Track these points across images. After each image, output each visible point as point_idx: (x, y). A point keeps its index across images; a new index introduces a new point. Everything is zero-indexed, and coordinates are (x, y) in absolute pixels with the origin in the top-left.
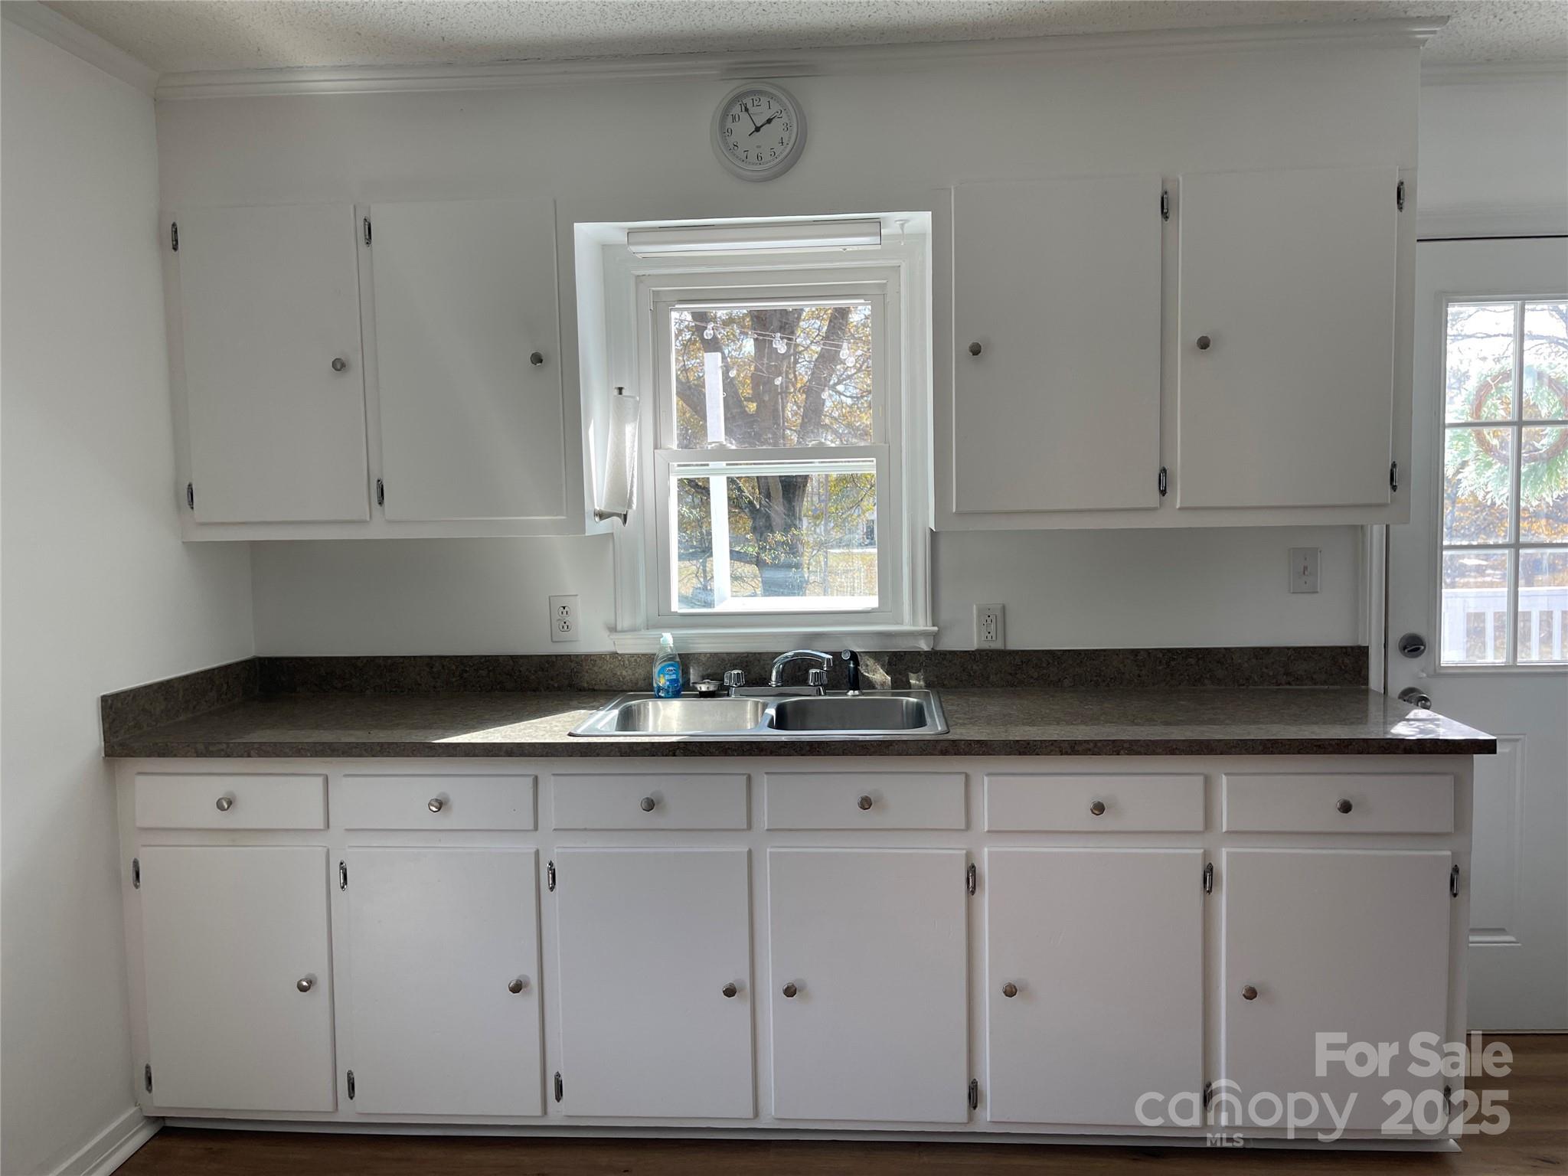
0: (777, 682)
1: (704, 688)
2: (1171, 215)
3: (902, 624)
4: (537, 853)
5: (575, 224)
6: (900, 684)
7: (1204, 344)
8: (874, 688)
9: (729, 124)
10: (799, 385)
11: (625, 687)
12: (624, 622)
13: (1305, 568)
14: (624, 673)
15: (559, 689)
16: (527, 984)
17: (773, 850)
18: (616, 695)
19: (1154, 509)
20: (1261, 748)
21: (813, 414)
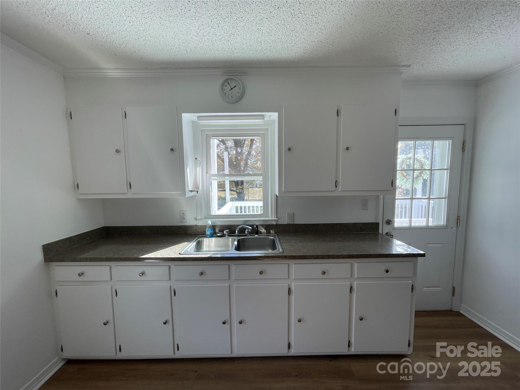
0: (237, 233)
1: (219, 235)
2: (339, 115)
3: (269, 217)
4: (170, 286)
5: (182, 114)
6: (268, 232)
7: (347, 149)
8: (262, 234)
9: (224, 87)
10: (243, 159)
11: (199, 234)
12: (199, 217)
13: (365, 204)
14: (199, 230)
15: (182, 234)
16: (169, 321)
17: (236, 285)
18: (196, 236)
19: (334, 191)
20: (366, 256)
21: (246, 164)
